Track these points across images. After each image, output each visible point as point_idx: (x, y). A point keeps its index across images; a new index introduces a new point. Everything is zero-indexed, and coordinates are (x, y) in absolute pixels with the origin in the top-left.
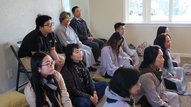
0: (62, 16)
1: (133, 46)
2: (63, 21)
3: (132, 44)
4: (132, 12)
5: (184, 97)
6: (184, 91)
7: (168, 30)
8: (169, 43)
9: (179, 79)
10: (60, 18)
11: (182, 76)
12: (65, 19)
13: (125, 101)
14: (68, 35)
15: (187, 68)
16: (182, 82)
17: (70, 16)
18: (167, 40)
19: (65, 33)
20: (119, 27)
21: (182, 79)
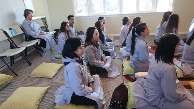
0: (26, 13)
1: (83, 32)
2: (28, 17)
3: (82, 31)
4: (82, 11)
5: (115, 60)
6: (115, 56)
7: (105, 19)
8: (103, 27)
9: (112, 49)
10: (24, 14)
11: (114, 47)
12: (29, 15)
13: (75, 61)
14: (32, 27)
15: (117, 42)
16: (114, 50)
17: (32, 13)
18: (101, 25)
19: (29, 25)
20: (70, 18)
21: (113, 49)
